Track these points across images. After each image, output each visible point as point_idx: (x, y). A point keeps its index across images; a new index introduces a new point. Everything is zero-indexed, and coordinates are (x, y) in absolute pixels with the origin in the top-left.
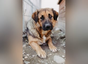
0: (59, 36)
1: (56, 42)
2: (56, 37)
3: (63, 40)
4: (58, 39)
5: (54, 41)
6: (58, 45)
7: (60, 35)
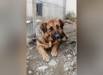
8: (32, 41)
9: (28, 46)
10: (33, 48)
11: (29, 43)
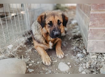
0: (73, 34)
1: (67, 43)
2: (69, 36)
3: (76, 40)
4: (71, 39)
5: (65, 42)
6: (68, 49)
7: (74, 32)
8: (28, 41)
9: (25, 47)
10: (32, 50)
11: (26, 44)
